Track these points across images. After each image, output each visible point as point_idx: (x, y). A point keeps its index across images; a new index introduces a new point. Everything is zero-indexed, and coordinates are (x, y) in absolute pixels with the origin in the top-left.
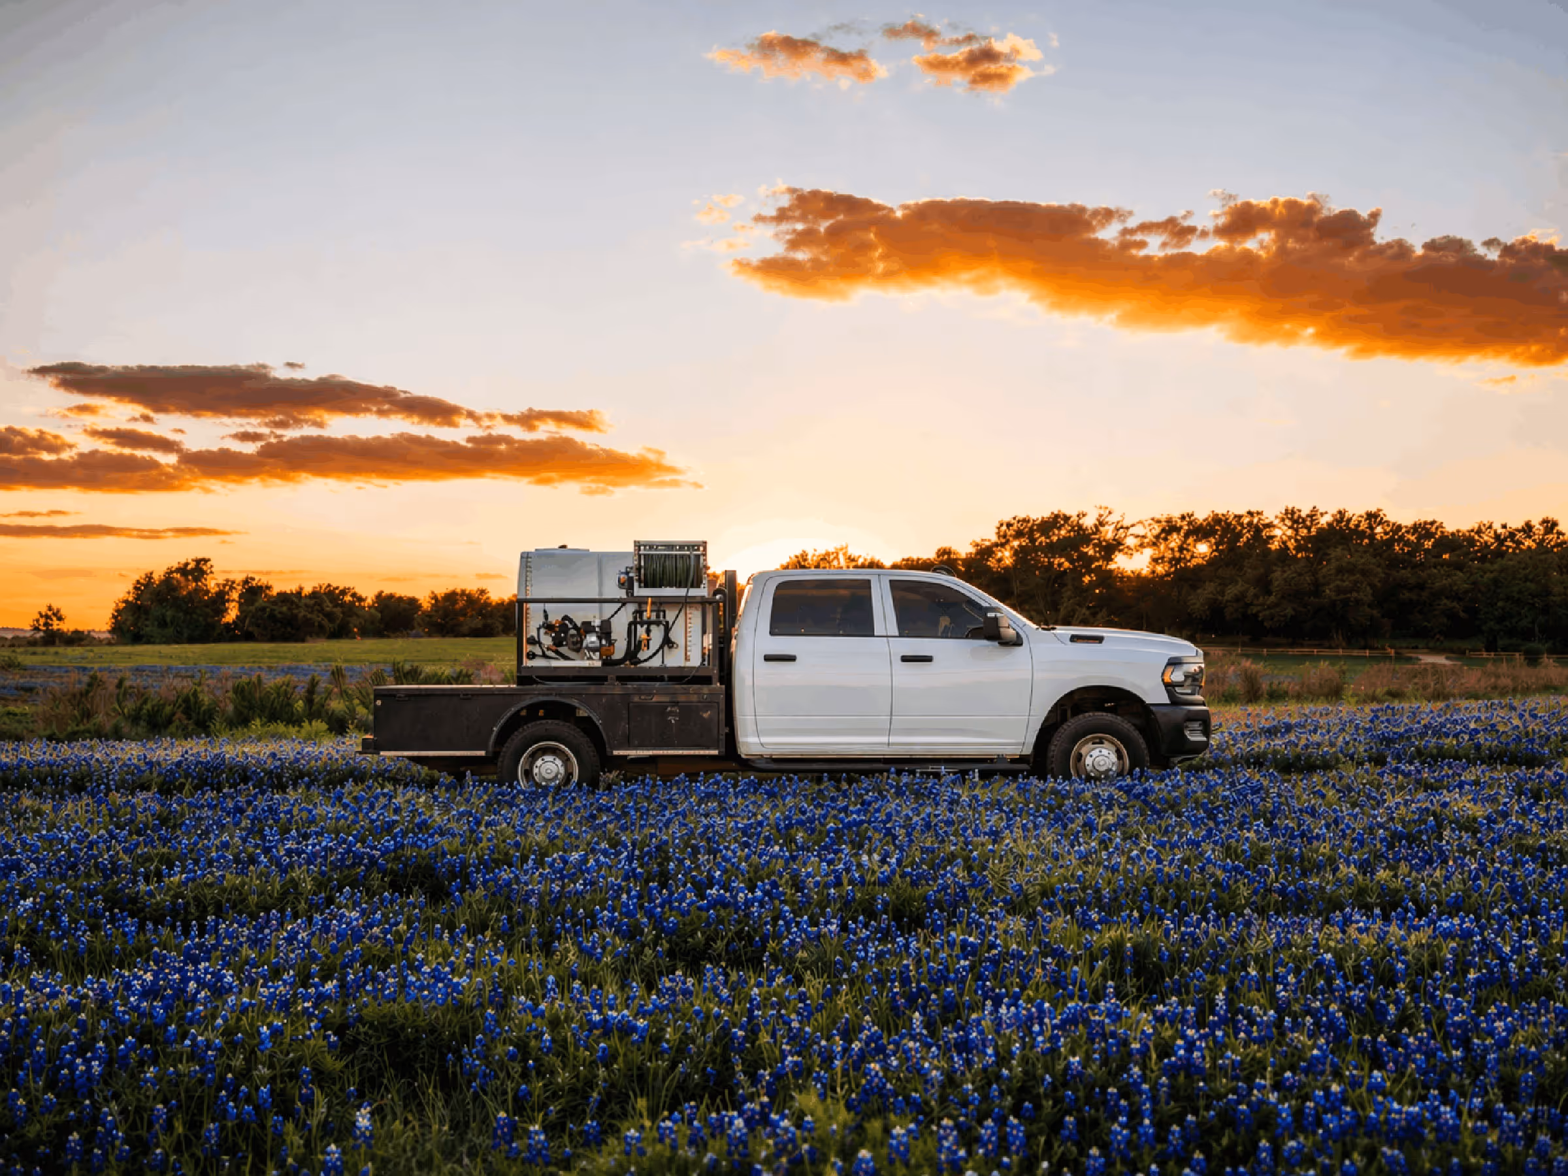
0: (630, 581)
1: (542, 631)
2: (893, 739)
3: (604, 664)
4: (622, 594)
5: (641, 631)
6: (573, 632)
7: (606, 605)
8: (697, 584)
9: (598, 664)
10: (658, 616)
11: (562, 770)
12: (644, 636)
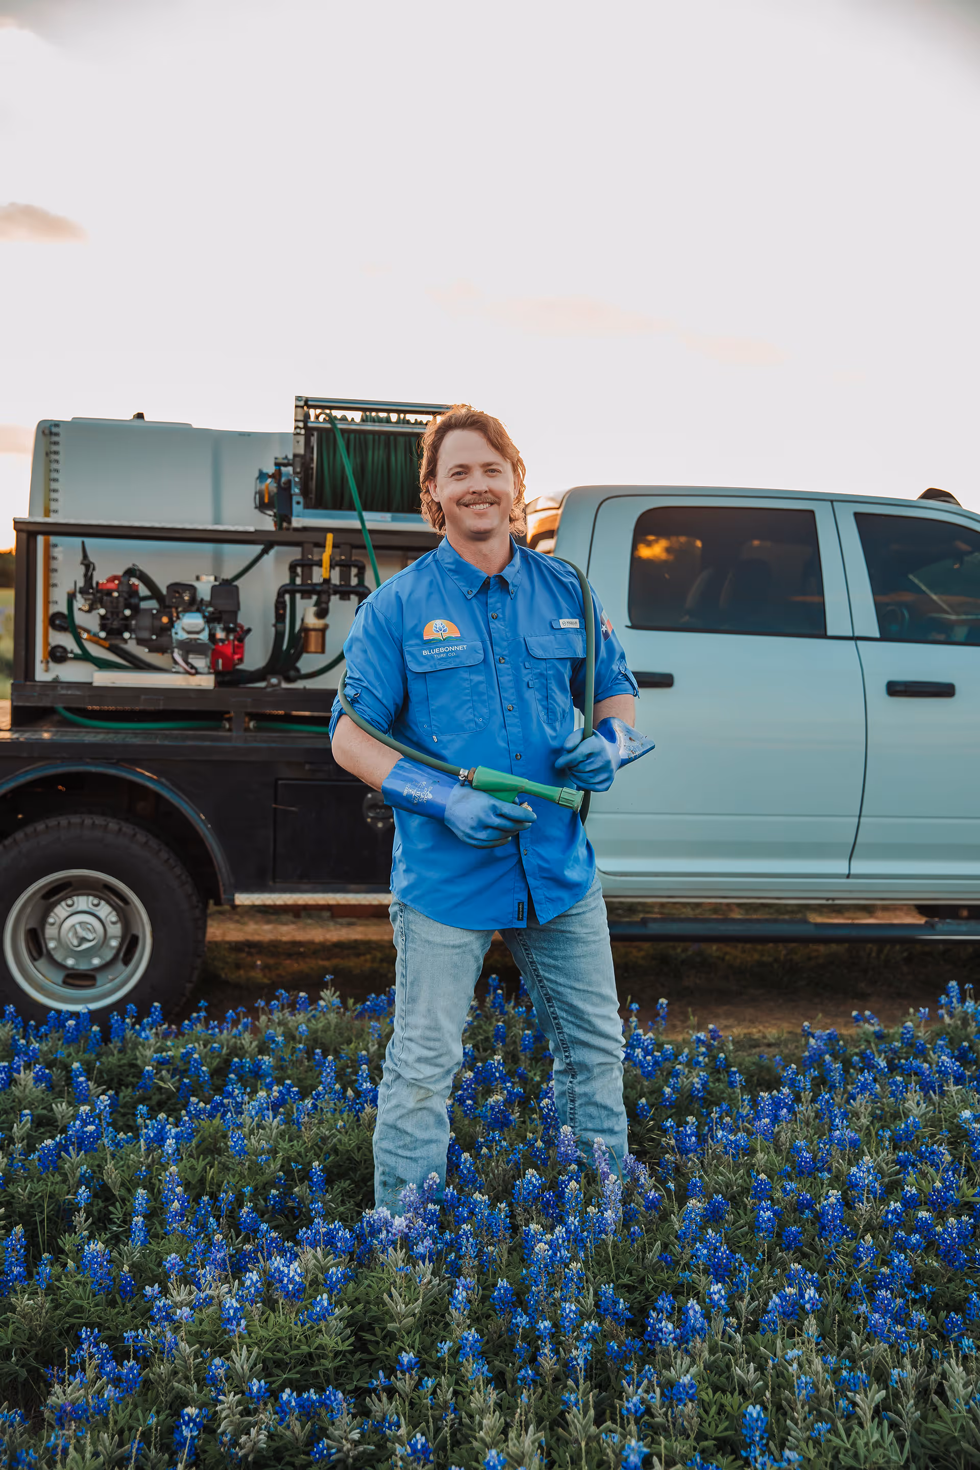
0: (285, 490)
1: (80, 603)
2: (860, 867)
3: (218, 684)
4: (267, 523)
5: (306, 610)
6: (152, 605)
7: (227, 548)
8: (412, 506)
9: (206, 682)
10: (345, 576)
11: (116, 930)
12: (312, 621)
